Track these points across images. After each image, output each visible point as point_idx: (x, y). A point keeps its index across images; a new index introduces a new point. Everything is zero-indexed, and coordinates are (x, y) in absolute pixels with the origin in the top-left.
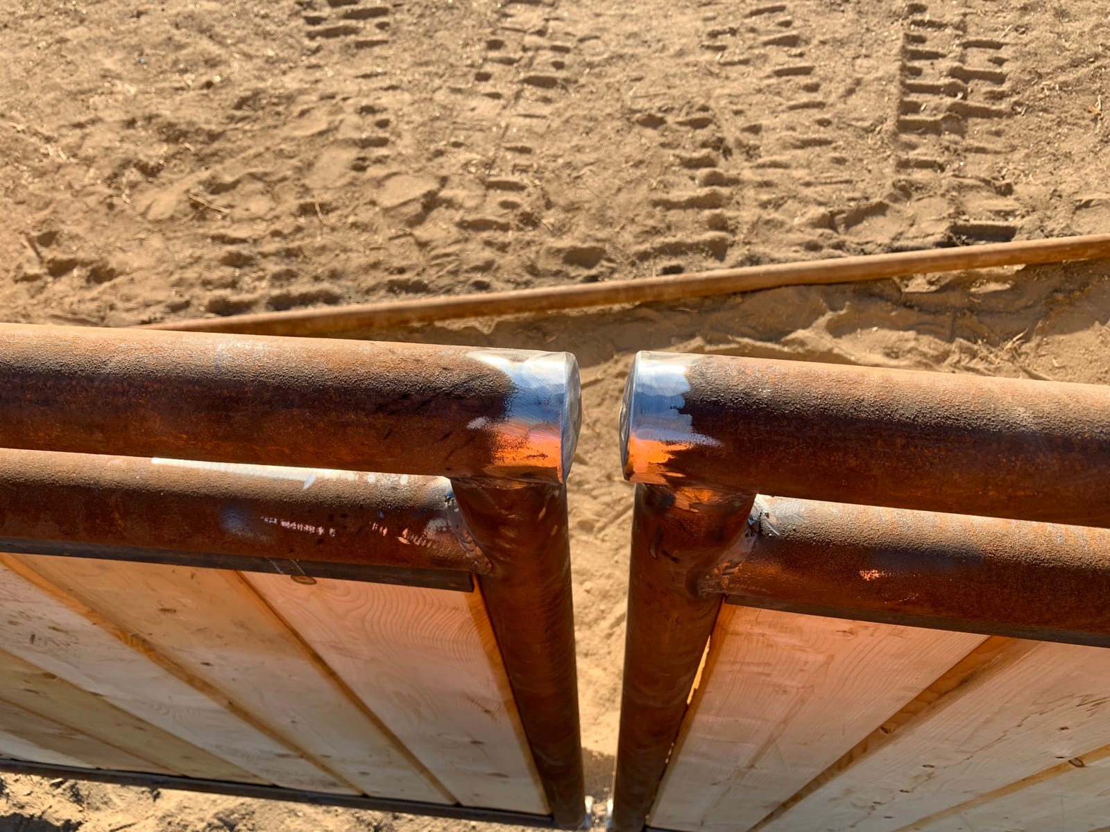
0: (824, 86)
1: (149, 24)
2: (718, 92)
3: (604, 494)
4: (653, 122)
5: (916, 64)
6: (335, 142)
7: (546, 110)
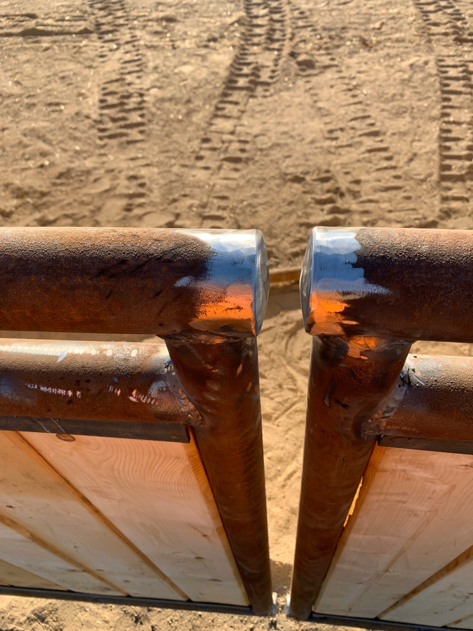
0: (396, 157)
1: (9, 135)
2: (335, 162)
3: (278, 396)
4: (298, 179)
5: (448, 144)
6: (115, 196)
7: (236, 175)
